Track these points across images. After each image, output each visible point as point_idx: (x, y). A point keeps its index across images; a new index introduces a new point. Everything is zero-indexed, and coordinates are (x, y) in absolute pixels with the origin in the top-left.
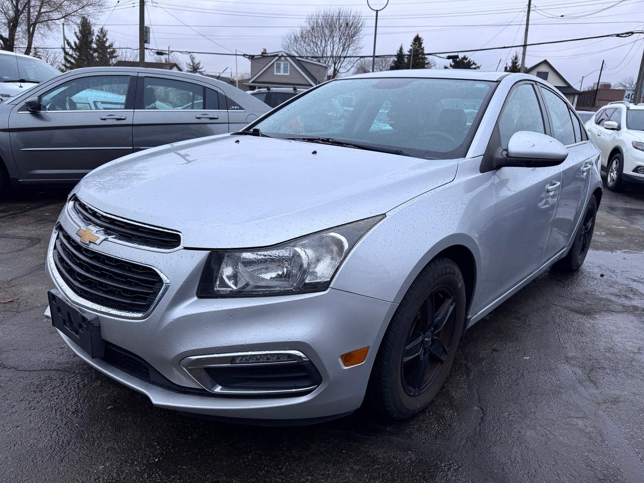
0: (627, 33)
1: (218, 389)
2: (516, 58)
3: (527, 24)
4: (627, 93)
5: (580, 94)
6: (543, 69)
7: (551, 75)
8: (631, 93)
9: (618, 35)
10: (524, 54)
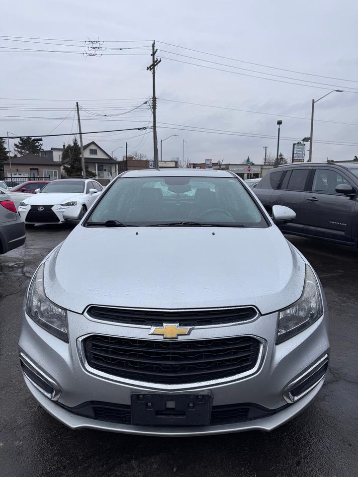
0: (143, 128)
1: (296, 398)
2: (76, 140)
3: (79, 119)
4: (150, 163)
5: (119, 163)
6: (93, 147)
7: (99, 151)
8: (153, 163)
9: (139, 129)
10: (81, 137)
